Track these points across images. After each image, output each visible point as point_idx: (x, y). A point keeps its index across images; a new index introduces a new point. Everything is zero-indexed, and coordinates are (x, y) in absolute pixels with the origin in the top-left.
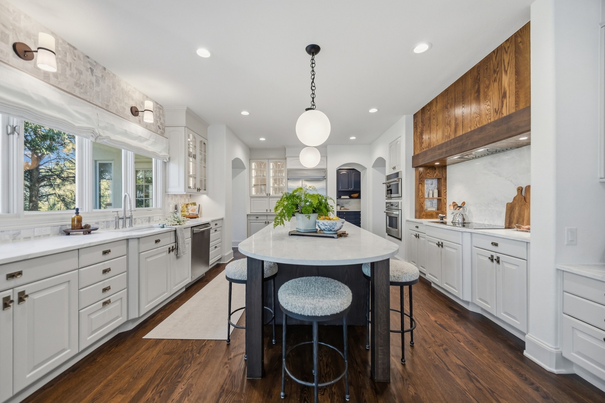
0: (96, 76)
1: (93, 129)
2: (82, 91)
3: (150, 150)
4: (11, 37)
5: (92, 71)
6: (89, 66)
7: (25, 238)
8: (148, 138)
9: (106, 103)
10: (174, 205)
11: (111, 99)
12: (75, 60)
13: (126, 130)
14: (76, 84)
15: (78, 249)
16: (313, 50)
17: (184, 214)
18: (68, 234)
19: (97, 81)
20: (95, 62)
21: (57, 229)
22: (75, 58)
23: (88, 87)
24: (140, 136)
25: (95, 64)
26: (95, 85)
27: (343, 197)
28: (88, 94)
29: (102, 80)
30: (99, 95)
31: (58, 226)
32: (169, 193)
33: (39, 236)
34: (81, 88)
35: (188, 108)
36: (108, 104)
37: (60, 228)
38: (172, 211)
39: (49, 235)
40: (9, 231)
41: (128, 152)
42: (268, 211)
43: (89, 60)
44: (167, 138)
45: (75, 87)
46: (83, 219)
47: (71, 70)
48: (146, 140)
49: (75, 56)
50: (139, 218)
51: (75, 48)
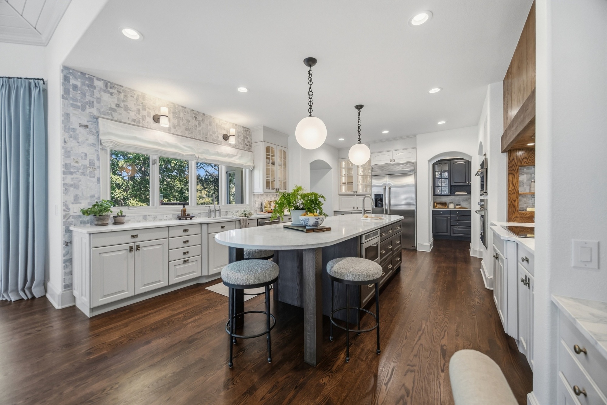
0: (198, 121)
1: (194, 154)
2: (190, 132)
3: (237, 163)
4: (152, 113)
5: (196, 118)
6: (194, 116)
7: (159, 220)
8: (236, 154)
9: (205, 136)
10: (260, 203)
11: (208, 133)
12: (185, 115)
13: (217, 152)
14: (186, 129)
15: (168, 227)
16: (311, 61)
17: (267, 209)
18: (180, 219)
19: (199, 124)
20: (198, 112)
21: (176, 216)
22: (185, 114)
23: (194, 129)
24: (229, 154)
25: (198, 113)
26: (198, 127)
27: (457, 193)
28: (194, 133)
29: (202, 122)
30: (200, 132)
31: (176, 214)
32: (254, 193)
33: (167, 219)
34: (189, 131)
35: (264, 127)
36: (206, 137)
37: (178, 215)
38: (258, 207)
39: (171, 219)
40: (152, 215)
41: (222, 166)
42: (356, 209)
43: (194, 112)
44: (253, 152)
45: (185, 131)
46: (187, 211)
47: (183, 121)
48: (234, 156)
49: (185, 113)
50: (229, 211)
51: (185, 108)
